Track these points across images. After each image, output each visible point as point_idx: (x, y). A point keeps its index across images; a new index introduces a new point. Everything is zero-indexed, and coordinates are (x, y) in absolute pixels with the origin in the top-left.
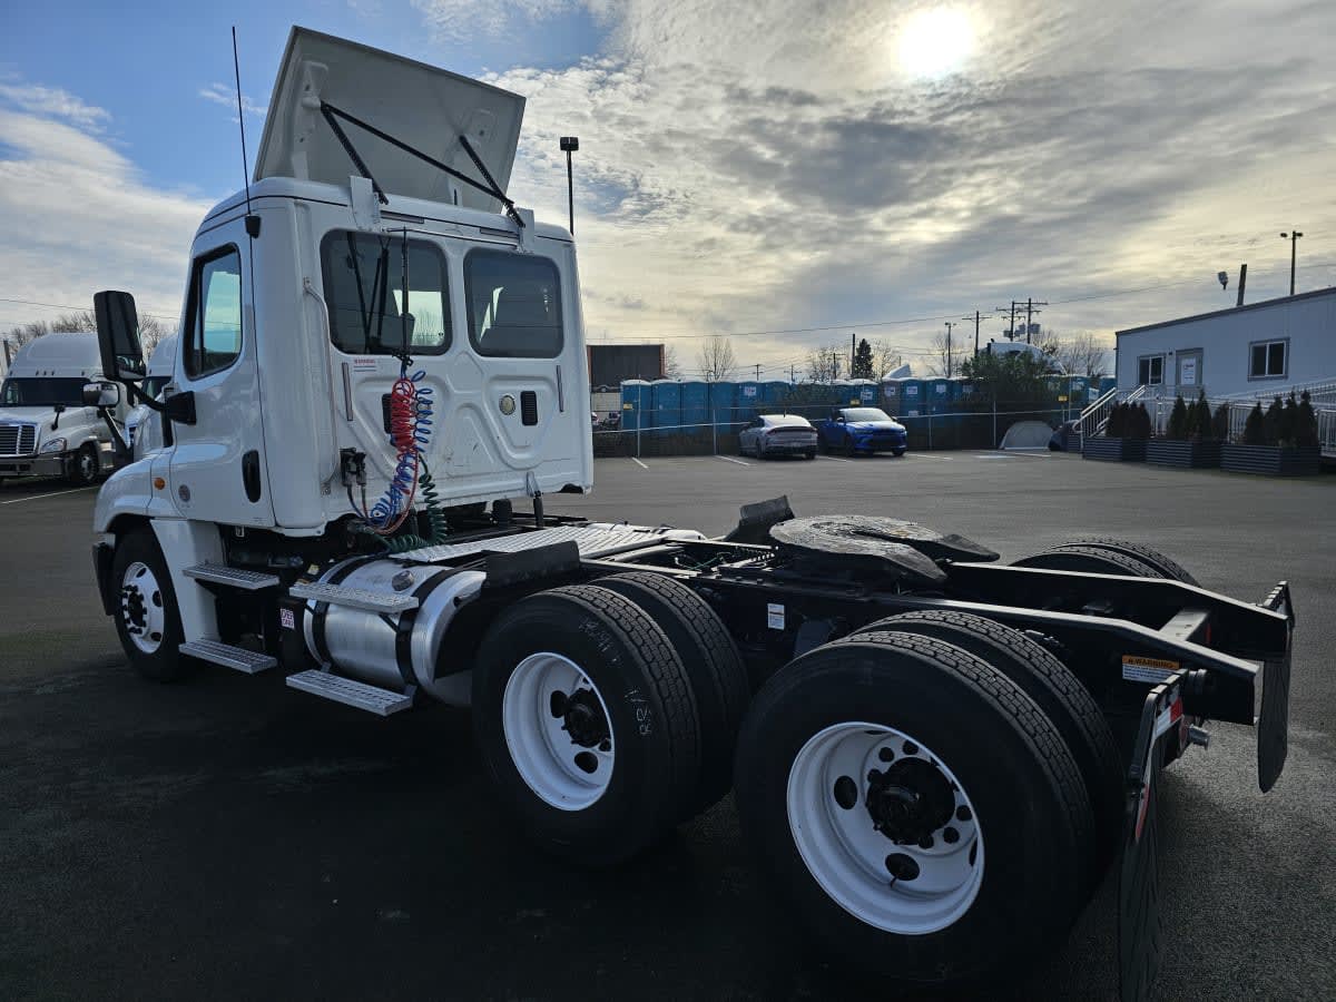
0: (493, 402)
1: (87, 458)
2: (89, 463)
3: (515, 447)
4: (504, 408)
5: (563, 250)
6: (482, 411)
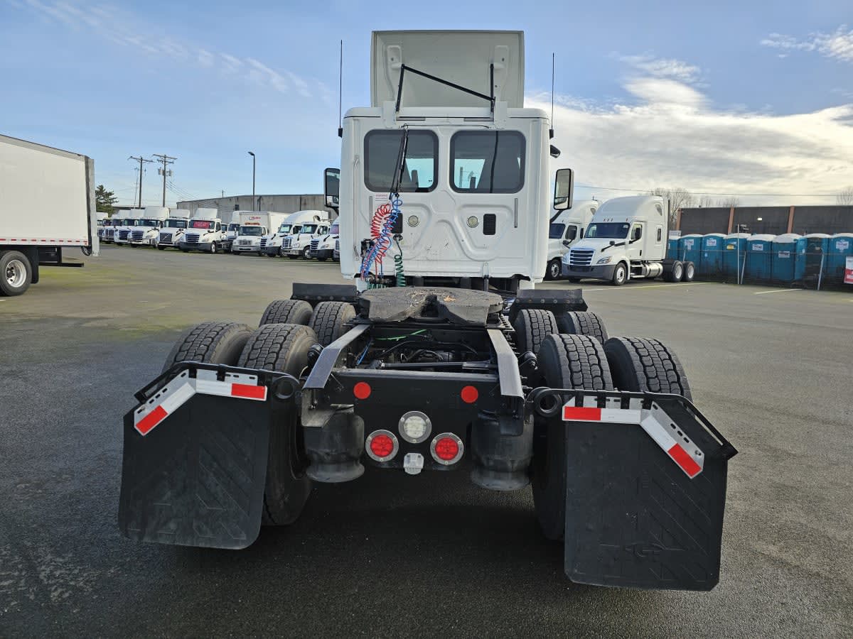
0: (462, 221)
1: (555, 266)
2: (556, 269)
3: (475, 247)
4: (472, 223)
5: (531, 124)
6: (453, 224)
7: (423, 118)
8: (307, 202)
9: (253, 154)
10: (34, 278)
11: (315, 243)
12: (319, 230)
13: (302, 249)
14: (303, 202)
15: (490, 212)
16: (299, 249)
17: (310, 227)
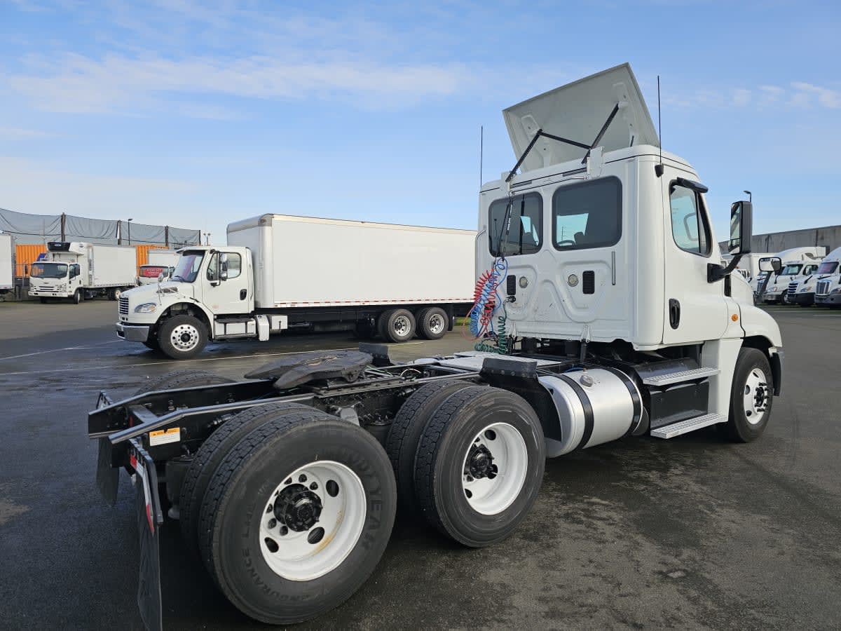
0: (563, 280)
3: (576, 307)
4: (572, 283)
5: (627, 166)
6: (555, 284)
7: (529, 182)
8: (825, 236)
9: (749, 193)
10: (449, 327)
11: (793, 286)
12: (805, 270)
13: (780, 293)
14: (819, 237)
15: (588, 268)
16: (777, 293)
17: (797, 267)
